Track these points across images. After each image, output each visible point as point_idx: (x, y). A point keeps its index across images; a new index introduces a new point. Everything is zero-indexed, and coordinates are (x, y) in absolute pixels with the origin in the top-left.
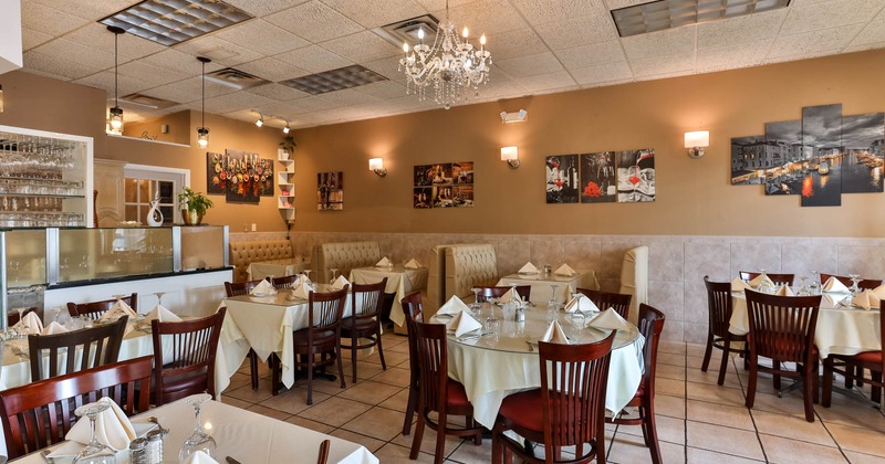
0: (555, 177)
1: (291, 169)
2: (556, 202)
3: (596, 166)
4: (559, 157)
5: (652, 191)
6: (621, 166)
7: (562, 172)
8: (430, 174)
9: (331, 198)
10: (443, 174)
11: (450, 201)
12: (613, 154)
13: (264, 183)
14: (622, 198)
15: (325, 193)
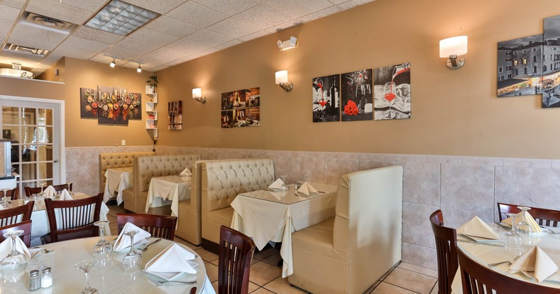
0: (320, 98)
1: (155, 100)
2: (320, 121)
3: (355, 84)
4: (323, 78)
5: (407, 107)
6: (378, 83)
7: (325, 92)
8: (231, 99)
9: (175, 121)
10: (239, 98)
11: (244, 122)
12: (370, 71)
13: (132, 110)
14: (378, 115)
15: (172, 116)
